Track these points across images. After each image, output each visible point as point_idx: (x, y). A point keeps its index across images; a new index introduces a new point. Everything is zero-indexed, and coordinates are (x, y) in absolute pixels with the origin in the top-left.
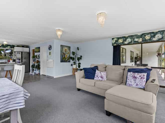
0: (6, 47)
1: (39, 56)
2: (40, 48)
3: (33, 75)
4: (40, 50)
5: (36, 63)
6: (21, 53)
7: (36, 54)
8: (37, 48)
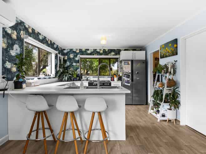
0: (109, 54)
1: (174, 66)
2: (177, 44)
3: (159, 121)
4: (177, 47)
5: (166, 88)
6: (130, 62)
7: (162, 62)
8: (166, 45)
